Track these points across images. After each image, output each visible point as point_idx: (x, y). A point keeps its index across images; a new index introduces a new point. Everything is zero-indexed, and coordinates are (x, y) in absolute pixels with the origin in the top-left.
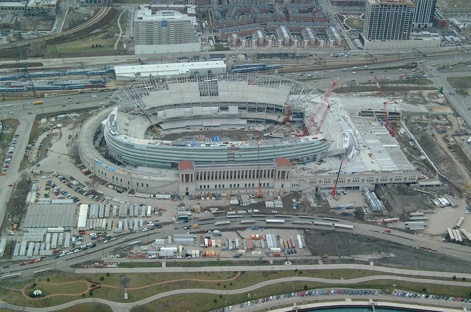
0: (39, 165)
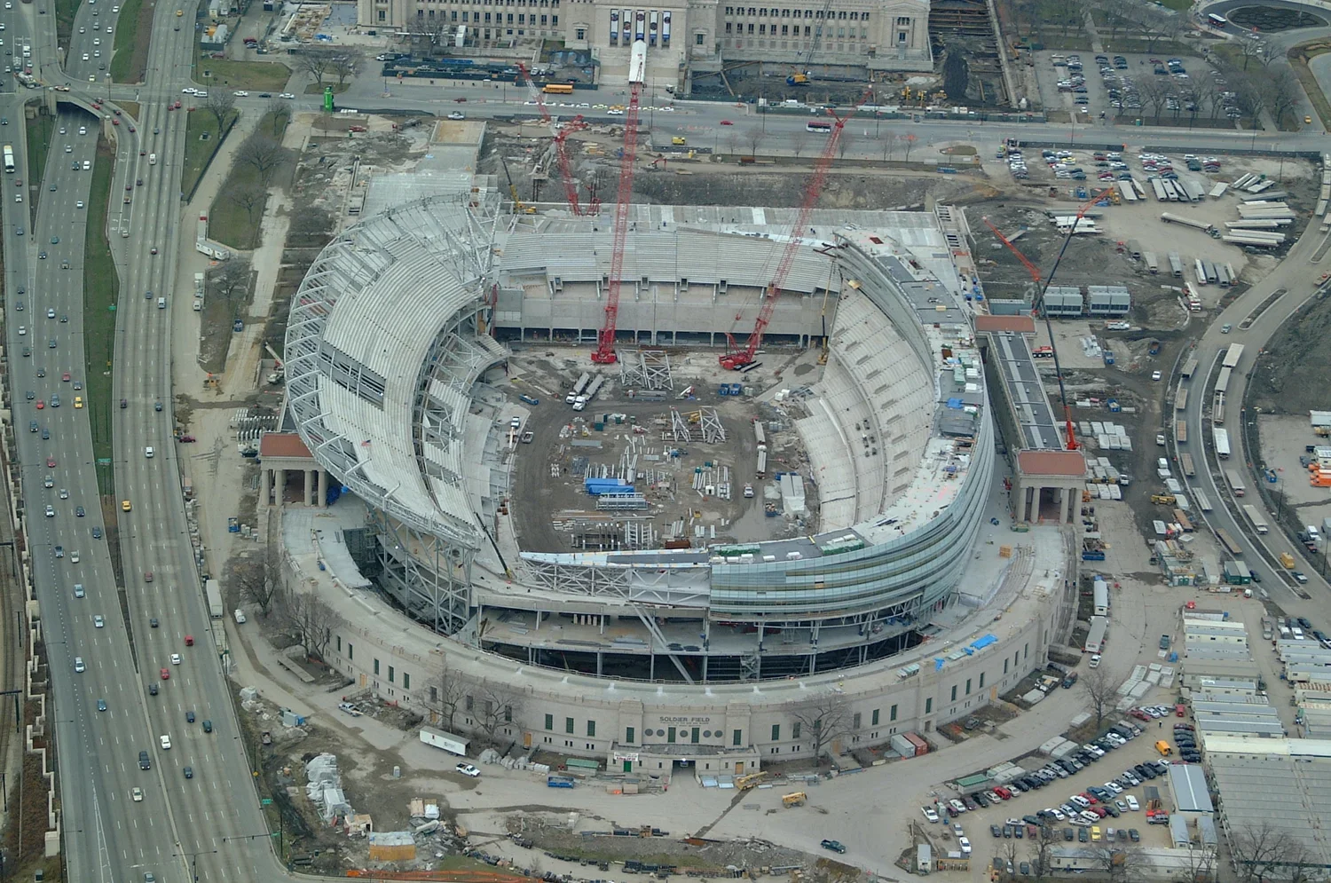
0: (826, 844)
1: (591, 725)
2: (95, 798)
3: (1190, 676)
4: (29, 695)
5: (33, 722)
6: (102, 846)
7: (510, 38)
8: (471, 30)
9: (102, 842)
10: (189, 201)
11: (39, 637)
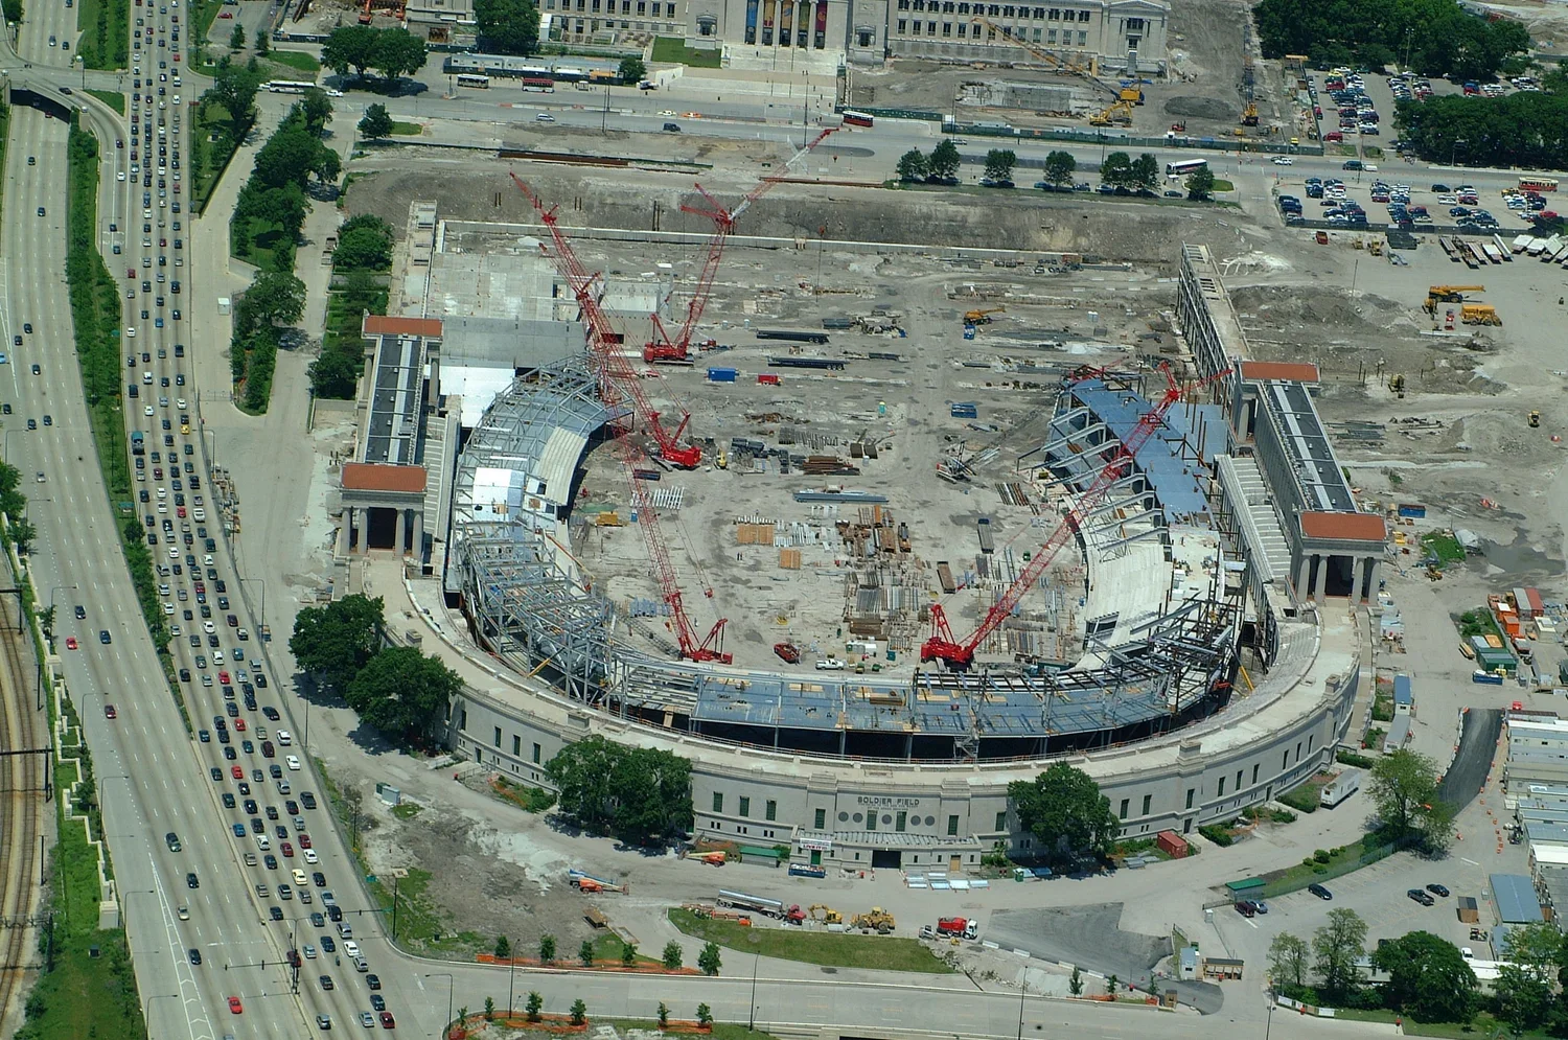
1: (772, 805)
2: (155, 872)
3: (1516, 783)
4: (60, 759)
5: (69, 787)
6: (169, 922)
7: (612, 32)
8: (558, 21)
9: (168, 917)
10: (201, 211)
11: (64, 697)
